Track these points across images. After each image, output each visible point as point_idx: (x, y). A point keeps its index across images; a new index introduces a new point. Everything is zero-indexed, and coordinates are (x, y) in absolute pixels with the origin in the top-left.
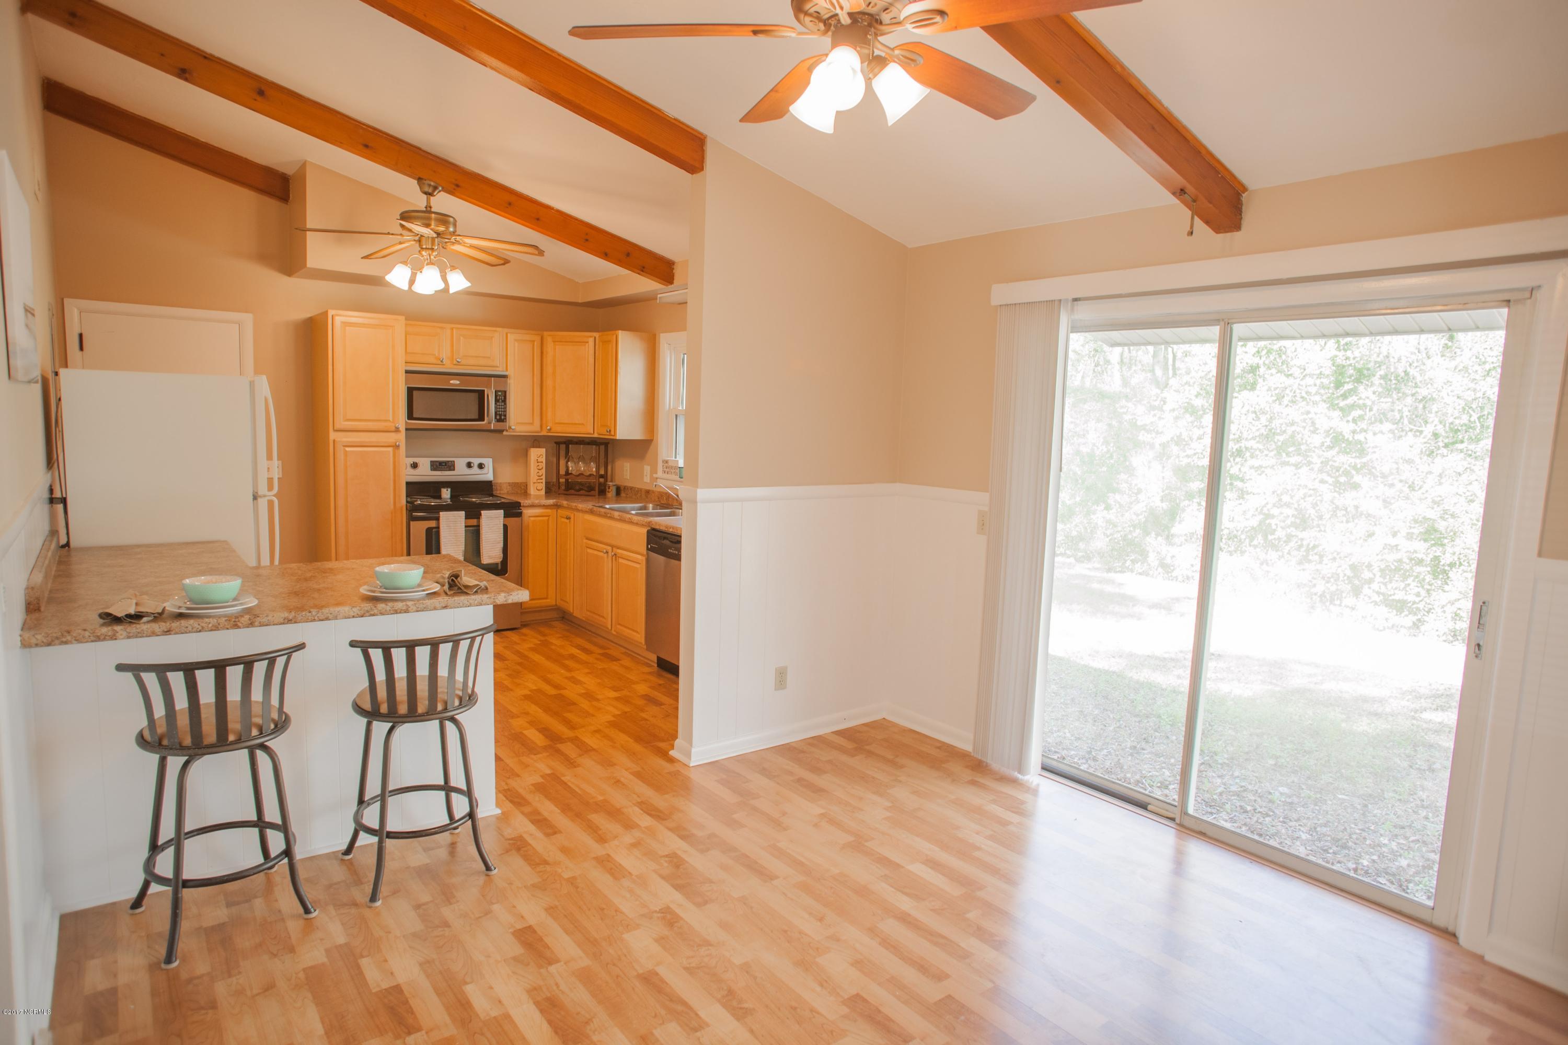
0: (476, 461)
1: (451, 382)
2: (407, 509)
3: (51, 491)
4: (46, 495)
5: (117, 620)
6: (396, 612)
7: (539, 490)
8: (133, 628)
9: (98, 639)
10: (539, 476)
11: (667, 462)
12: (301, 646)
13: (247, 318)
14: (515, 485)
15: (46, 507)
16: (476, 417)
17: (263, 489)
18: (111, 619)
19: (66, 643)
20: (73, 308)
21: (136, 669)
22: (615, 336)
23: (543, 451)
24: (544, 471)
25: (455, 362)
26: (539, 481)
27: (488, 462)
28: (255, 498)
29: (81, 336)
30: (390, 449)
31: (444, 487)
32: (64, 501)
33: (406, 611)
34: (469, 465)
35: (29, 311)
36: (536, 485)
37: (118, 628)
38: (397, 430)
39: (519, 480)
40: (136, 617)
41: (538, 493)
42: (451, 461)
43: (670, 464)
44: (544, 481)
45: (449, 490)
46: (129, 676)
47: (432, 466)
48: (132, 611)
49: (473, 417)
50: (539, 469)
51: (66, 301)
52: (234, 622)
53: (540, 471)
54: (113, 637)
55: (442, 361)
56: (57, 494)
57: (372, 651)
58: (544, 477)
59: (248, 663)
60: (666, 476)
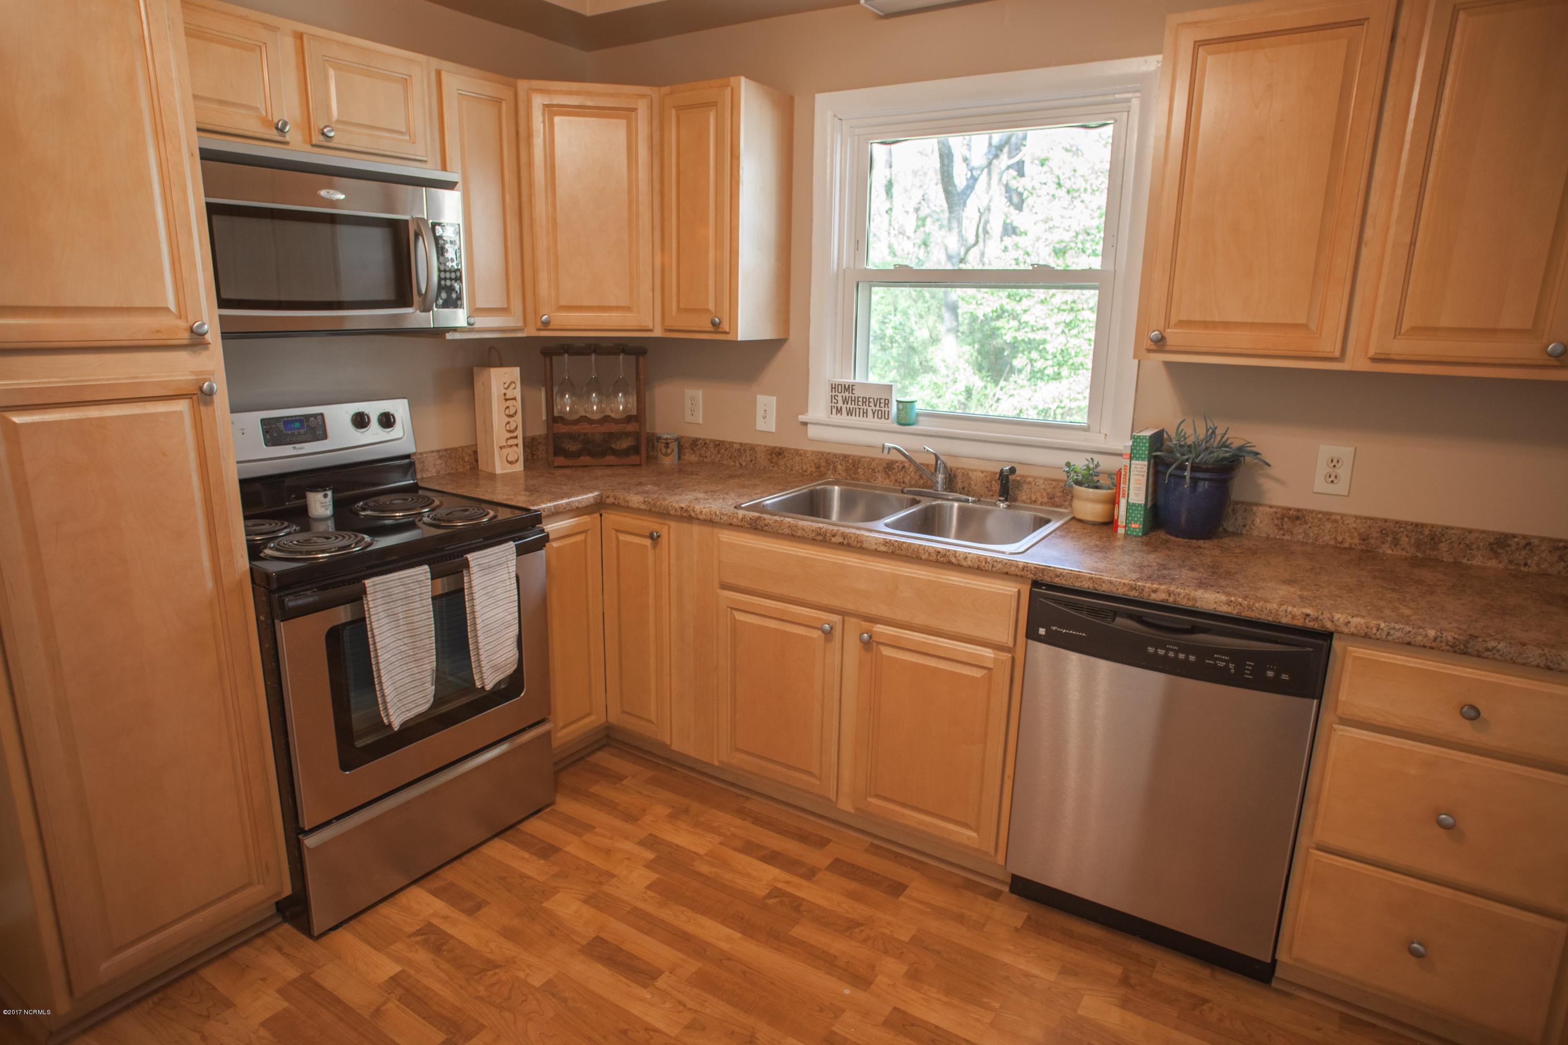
0: (373, 409)
1: (323, 193)
2: (253, 582)
7: (511, 463)
10: (510, 431)
11: (849, 388)
14: (449, 454)
16: (391, 296)
22: (729, 88)
23: (514, 373)
24: (519, 417)
25: (317, 138)
26: (511, 442)
27: (399, 408)
30: (182, 406)
31: (315, 488)
34: (360, 421)
36: (505, 451)
38: (197, 341)
39: (457, 440)
41: (510, 469)
42: (315, 416)
43: (858, 393)
44: (520, 441)
45: (330, 493)
47: (266, 432)
49: (381, 296)
50: (510, 416)
53: (511, 420)
55: (281, 130)
58: (519, 432)
60: (844, 419)
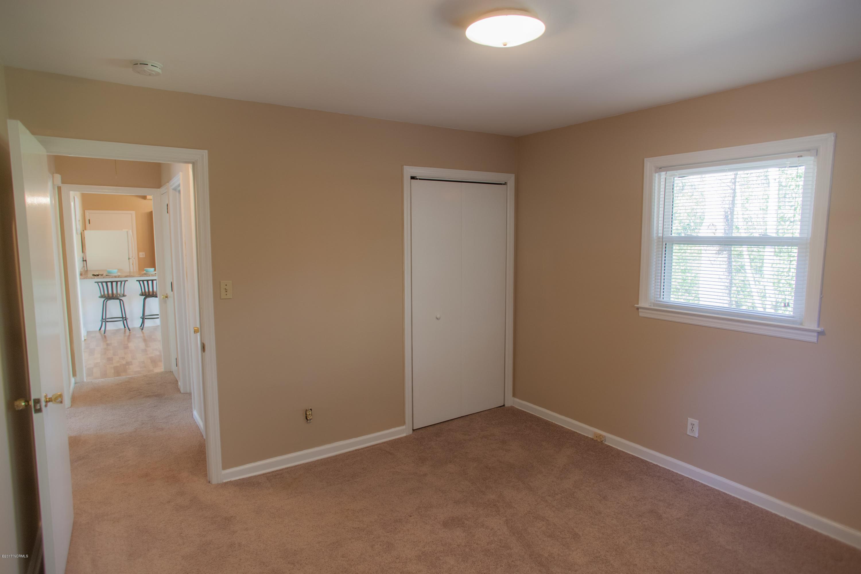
3: (83, 259)
4: (82, 260)
5: (95, 275)
6: (147, 276)
8: (98, 277)
9: (92, 278)
12: (127, 281)
13: (133, 213)
15: (82, 262)
17: (130, 257)
18: (94, 275)
19: (87, 279)
20: (87, 212)
21: (98, 282)
28: (129, 259)
29: (89, 220)
32: (86, 261)
33: (150, 276)
35: (79, 221)
37: (95, 277)
40: (98, 275)
46: (97, 283)
48: (98, 274)
51: (85, 211)
52: (116, 277)
54: (94, 278)
56: (84, 259)
57: (140, 282)
59: (117, 282)
